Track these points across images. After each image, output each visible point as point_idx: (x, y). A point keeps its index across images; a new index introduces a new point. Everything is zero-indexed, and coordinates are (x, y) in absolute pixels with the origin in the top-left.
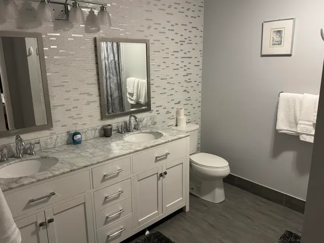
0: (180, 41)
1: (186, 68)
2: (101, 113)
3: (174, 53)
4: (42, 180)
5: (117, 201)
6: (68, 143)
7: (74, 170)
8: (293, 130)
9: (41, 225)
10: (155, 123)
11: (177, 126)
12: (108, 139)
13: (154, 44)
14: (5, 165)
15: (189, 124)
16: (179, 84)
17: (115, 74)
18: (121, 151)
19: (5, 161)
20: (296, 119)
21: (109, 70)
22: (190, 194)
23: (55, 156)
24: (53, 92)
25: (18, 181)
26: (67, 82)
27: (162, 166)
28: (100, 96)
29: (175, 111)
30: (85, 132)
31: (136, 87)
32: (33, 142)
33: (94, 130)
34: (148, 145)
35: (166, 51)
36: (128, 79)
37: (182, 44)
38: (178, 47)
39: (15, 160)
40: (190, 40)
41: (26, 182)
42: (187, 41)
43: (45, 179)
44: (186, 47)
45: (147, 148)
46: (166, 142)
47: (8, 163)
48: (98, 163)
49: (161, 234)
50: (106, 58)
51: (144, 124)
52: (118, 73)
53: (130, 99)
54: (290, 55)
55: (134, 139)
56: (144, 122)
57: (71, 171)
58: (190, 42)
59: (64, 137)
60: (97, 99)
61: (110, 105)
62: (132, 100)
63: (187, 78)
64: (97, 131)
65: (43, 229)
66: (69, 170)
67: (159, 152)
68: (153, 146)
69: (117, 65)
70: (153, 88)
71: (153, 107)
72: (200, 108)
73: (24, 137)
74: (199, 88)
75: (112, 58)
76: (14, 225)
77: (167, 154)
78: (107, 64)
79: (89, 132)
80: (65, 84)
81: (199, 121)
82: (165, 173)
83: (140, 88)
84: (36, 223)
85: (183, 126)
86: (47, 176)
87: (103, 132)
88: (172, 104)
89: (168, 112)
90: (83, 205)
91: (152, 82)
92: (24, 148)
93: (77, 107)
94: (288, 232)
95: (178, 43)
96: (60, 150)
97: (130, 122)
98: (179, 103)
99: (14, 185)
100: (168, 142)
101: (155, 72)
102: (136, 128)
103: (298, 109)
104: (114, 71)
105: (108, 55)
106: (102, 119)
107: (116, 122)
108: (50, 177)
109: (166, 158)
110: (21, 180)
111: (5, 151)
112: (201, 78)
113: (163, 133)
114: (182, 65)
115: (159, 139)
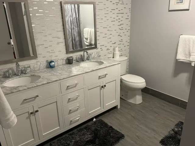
0: (116, 3)
1: (119, 20)
2: (66, 49)
3: (112, 11)
4: (31, 88)
5: (76, 101)
6: (47, 67)
7: (49, 83)
8: (187, 59)
9: (31, 113)
10: (100, 56)
11: (113, 58)
12: (71, 65)
13: (98, 4)
14: (11, 79)
15: (121, 57)
16: (115, 31)
17: (76, 26)
18: (78, 72)
19: (10, 77)
20: (189, 52)
21: (73, 24)
22: (121, 98)
23: (39, 75)
24: (36, 37)
25: (17, 88)
26: (45, 30)
27: (102, 82)
28: (65, 39)
29: (113, 48)
30: (57, 61)
31: (89, 34)
32: (26, 66)
33: (62, 59)
34: (94, 69)
35: (107, 9)
36: (85, 29)
37: (117, 5)
38: (114, 7)
39: (16, 77)
40: (122, 2)
41: (21, 89)
42: (121, 2)
43: (32, 87)
44: (120, 7)
45: (93, 71)
46: (105, 67)
47: (12, 79)
48: (63, 79)
49: (102, 121)
50: (71, 16)
51: (93, 57)
52: (79, 26)
53: (86, 41)
54: (188, 10)
55: (86, 65)
56: (93, 55)
57: (48, 83)
58: (123, 3)
59: (45, 64)
60: (63, 41)
61: (74, 45)
62: (87, 42)
63: (120, 27)
64: (64, 61)
65: (33, 116)
66: (46, 82)
67: (101, 73)
68: (97, 70)
69: (78, 20)
70: (98, 34)
71: (98, 46)
72: (129, 47)
73: (21, 63)
74: (129, 34)
75: (75, 16)
76: (12, 112)
77: (106, 75)
78: (72, 20)
79: (60, 61)
80: (43, 31)
81: (128, 55)
82: (105, 86)
83: (92, 35)
84: (28, 112)
85: (117, 58)
86: (33, 86)
87: (68, 61)
88: (111, 44)
89: (108, 49)
90: (56, 103)
91: (97, 30)
92: (21, 70)
93: (51, 46)
94: (181, 122)
95: (114, 4)
96: (43, 71)
97: (84, 55)
98: (115, 43)
99: (14, 91)
100: (107, 67)
101: (100, 23)
102: (88, 59)
103: (191, 46)
104: (76, 24)
105: (72, 14)
106: (67, 53)
107: (75, 56)
108: (35, 87)
109: (105, 77)
110: (18, 88)
111: (10, 71)
112: (130, 27)
113: (104, 62)
114: (117, 18)
115: (101, 66)
